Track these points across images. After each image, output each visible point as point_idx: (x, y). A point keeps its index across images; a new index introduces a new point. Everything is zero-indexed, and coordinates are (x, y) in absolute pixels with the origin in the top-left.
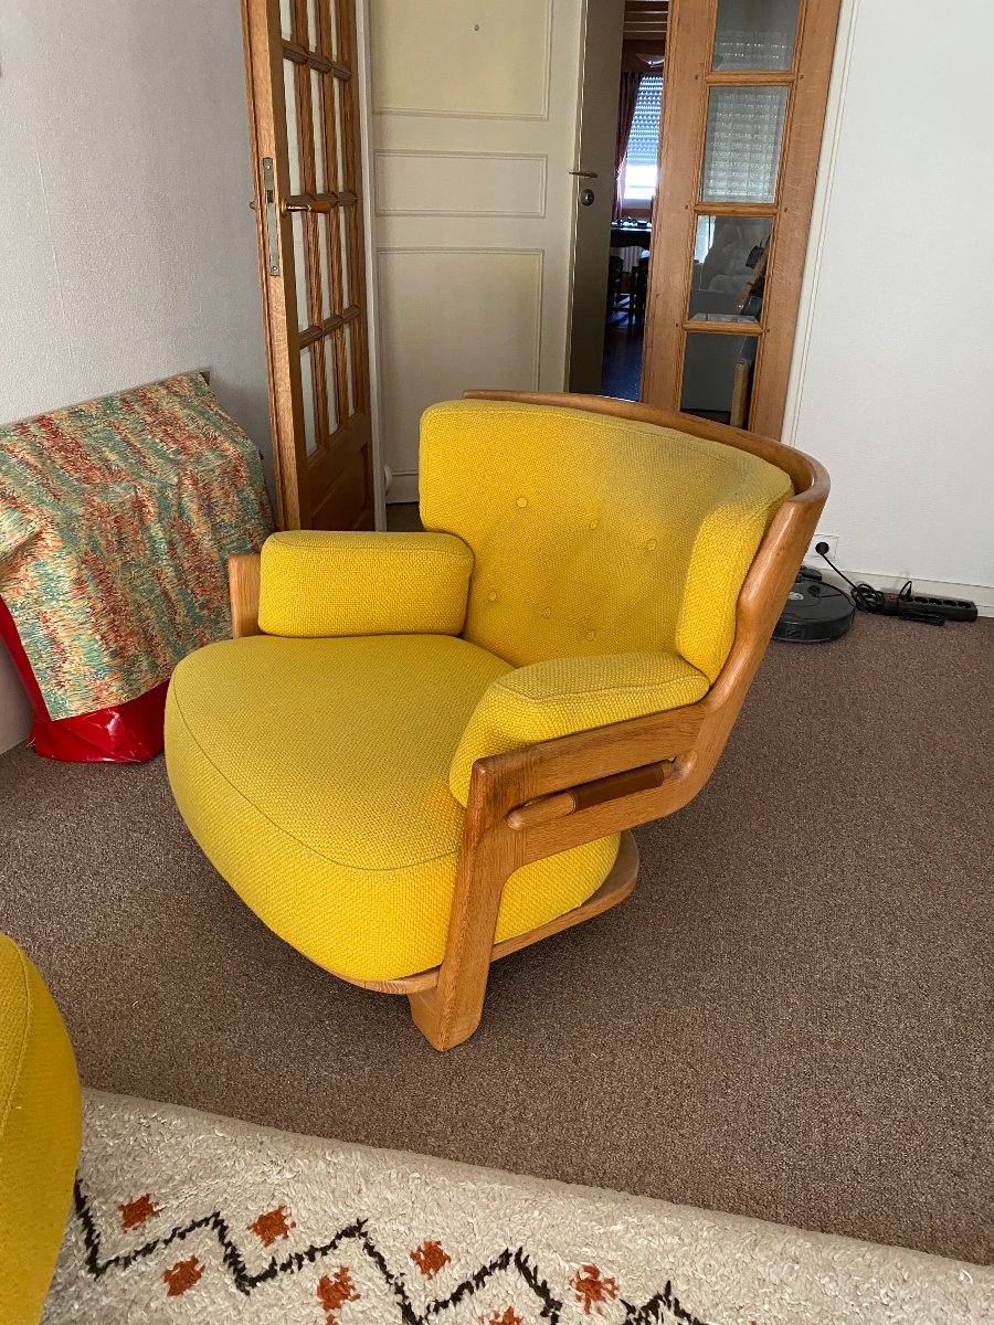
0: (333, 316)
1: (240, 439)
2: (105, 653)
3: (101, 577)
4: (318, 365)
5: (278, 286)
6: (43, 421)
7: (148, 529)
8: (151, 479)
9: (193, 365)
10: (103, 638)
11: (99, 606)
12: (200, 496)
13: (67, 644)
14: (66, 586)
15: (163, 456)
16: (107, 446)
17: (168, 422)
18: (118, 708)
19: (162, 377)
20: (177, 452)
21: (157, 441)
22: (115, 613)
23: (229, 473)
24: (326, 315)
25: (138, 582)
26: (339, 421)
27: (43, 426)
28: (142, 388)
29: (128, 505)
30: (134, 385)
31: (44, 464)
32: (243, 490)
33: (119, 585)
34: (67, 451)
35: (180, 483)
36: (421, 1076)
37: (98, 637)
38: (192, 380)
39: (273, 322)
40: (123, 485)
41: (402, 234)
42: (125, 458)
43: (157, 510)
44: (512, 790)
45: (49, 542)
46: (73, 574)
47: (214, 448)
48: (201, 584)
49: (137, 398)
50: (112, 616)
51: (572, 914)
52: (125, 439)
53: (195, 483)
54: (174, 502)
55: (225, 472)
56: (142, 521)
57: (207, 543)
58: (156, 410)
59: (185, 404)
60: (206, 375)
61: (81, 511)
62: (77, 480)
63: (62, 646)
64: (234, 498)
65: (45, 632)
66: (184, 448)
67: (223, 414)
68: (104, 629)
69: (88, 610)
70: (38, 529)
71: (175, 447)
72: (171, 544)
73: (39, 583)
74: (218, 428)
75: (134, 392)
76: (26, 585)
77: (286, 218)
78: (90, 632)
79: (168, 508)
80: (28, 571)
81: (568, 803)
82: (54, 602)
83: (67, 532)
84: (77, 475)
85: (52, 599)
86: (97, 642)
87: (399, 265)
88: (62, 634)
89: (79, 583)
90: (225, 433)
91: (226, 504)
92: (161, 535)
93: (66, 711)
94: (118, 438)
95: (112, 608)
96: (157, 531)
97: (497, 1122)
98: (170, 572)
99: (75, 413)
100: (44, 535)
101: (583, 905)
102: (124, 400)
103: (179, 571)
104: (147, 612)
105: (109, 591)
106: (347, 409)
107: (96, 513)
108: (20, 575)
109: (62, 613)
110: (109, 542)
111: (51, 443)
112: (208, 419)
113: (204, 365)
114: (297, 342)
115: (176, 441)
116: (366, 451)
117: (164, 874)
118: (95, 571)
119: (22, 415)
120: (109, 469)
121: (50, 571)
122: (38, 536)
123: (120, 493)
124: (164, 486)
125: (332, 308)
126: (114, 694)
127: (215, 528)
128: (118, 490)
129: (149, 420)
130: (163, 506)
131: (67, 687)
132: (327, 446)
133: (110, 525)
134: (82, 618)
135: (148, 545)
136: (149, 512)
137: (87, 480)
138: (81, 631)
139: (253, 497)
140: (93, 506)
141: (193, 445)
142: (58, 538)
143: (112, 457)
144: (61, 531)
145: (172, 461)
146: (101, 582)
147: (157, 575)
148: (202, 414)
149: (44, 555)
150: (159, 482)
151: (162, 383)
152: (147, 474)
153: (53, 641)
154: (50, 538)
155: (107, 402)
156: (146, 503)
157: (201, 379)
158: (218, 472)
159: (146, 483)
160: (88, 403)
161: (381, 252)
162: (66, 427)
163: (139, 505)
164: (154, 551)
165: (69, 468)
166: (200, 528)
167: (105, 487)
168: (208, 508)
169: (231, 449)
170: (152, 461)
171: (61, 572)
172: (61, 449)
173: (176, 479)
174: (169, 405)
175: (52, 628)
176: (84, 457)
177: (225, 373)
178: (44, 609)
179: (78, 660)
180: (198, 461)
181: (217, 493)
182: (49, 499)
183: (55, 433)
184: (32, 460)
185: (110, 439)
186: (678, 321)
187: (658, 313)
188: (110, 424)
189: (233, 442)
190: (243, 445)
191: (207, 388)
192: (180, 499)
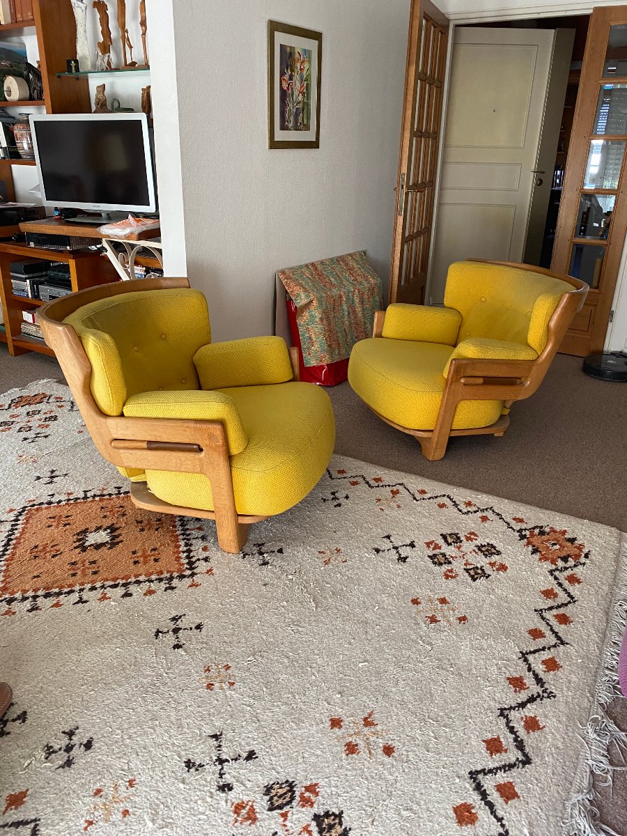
0: (418, 231)
1: (376, 277)
2: (326, 345)
3: (328, 319)
4: (410, 250)
5: (400, 219)
6: (313, 264)
7: (342, 306)
8: (344, 289)
9: (361, 249)
10: (326, 339)
11: (326, 329)
12: (360, 297)
13: (314, 340)
14: (318, 319)
15: (349, 281)
16: (331, 275)
17: (351, 269)
18: (328, 365)
19: (350, 252)
20: (353, 280)
21: (347, 276)
22: (330, 332)
23: (372, 289)
24: (415, 231)
25: (337, 323)
26: (414, 275)
27: (313, 266)
28: (343, 256)
29: (337, 296)
31: (313, 279)
32: (375, 297)
33: (332, 323)
34: (319, 275)
35: (354, 291)
37: (324, 339)
38: (360, 254)
39: (397, 232)
40: (336, 289)
41: (449, 197)
42: (336, 280)
43: (346, 300)
46: (320, 316)
47: (366, 280)
48: (356, 329)
49: (340, 260)
52: (337, 274)
53: (359, 292)
55: (369, 289)
56: (341, 303)
57: (360, 315)
58: (347, 264)
59: (357, 261)
60: (365, 253)
61: (324, 295)
63: (312, 341)
64: (371, 299)
65: (308, 335)
66: (356, 279)
67: (370, 268)
68: (327, 336)
69: (323, 329)
70: (312, 299)
71: (353, 278)
72: (349, 313)
73: (309, 318)
74: (368, 273)
75: (341, 257)
76: (305, 318)
77: (407, 194)
78: (322, 336)
79: (350, 299)
80: (306, 314)
83: (320, 302)
84: (322, 284)
85: (312, 324)
87: (447, 210)
88: (313, 336)
89: (321, 319)
90: (371, 275)
91: (368, 301)
92: (346, 309)
93: (310, 364)
94: (335, 273)
95: (330, 330)
96: (345, 307)
98: (347, 323)
99: (322, 263)
100: (314, 301)
102: (337, 260)
103: (350, 323)
104: (339, 334)
105: (329, 324)
106: (418, 271)
107: (328, 297)
108: (303, 314)
109: (314, 329)
111: (315, 272)
112: (365, 269)
113: (365, 249)
114: (405, 240)
115: (353, 276)
116: (423, 289)
118: (327, 317)
119: (307, 262)
120: (332, 283)
121: (313, 314)
122: (311, 302)
123: (335, 291)
124: (349, 292)
125: (418, 228)
126: (326, 361)
127: (363, 310)
129: (345, 268)
130: (348, 299)
131: (312, 355)
132: (409, 283)
133: (332, 302)
134: (320, 331)
135: (342, 311)
136: (343, 300)
137: (325, 286)
138: (320, 336)
139: (378, 299)
140: (327, 295)
141: (359, 279)
143: (333, 280)
145: (351, 283)
147: (343, 322)
148: (363, 267)
149: (312, 308)
150: (347, 290)
151: (349, 255)
152: (343, 287)
153: (310, 338)
155: (332, 259)
156: (343, 297)
157: (363, 254)
158: (367, 289)
160: (326, 259)
161: (440, 204)
162: (320, 267)
163: (341, 297)
164: (343, 314)
165: (320, 281)
166: (358, 309)
167: (330, 289)
168: (362, 302)
169: (372, 281)
170: (345, 282)
171: (316, 315)
174: (352, 263)
175: (310, 334)
176: (324, 278)
177: (371, 253)
178: (309, 327)
179: (317, 346)
180: (361, 284)
181: (366, 297)
182: (316, 290)
183: (316, 269)
185: (332, 273)
186: (569, 238)
187: (560, 235)
188: (332, 268)
189: (373, 278)
190: (377, 280)
191: (365, 258)
192: (353, 297)
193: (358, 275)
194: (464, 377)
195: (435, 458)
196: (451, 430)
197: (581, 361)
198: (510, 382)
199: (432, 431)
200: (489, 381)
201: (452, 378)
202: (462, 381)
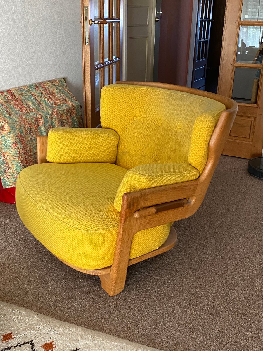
1: (74, 101)
2: (22, 167)
3: (23, 142)
4: (102, 77)
5: (87, 48)
6: (9, 91)
7: (40, 128)
8: (42, 112)
9: (61, 76)
10: (21, 162)
11: (21, 151)
12: (58, 119)
13: (10, 163)
14: (11, 144)
15: (48, 105)
16: (29, 100)
17: (50, 94)
19: (50, 79)
20: (52, 104)
21: (46, 100)
22: (26, 154)
27: (9, 92)
28: (43, 82)
29: (34, 120)
30: (41, 81)
31: (7, 104)
32: (74, 118)
33: (28, 146)
34: (15, 101)
35: (52, 114)
36: (106, 309)
37: (20, 162)
38: (60, 81)
39: (86, 60)
40: (33, 113)
42: (35, 105)
43: (44, 122)
44: (135, 204)
45: (6, 129)
46: (13, 140)
47: (65, 103)
49: (41, 85)
50: (25, 155)
51: (155, 252)
52: (35, 99)
53: (57, 114)
54: (49, 120)
55: (68, 111)
56: (38, 125)
58: (47, 90)
59: (57, 88)
60: (65, 80)
61: (17, 120)
62: (18, 110)
63: (8, 164)
64: (70, 120)
65: (3, 159)
66: (55, 103)
67: (69, 92)
68: (22, 159)
69: (18, 152)
70: (3, 125)
71: (52, 102)
73: (2, 142)
74: (67, 97)
75: (40, 83)
78: (17, 160)
79: (48, 121)
81: (153, 210)
82: (7, 149)
83: (12, 127)
84: (18, 109)
85: (6, 148)
86: (19, 163)
88: (8, 160)
89: (15, 143)
90: (69, 99)
91: (67, 122)
92: (44, 130)
93: (8, 186)
94: (33, 98)
95: (25, 152)
97: (129, 326)
99: (20, 89)
100: (5, 127)
101: (158, 249)
102: (36, 86)
105: (25, 147)
107: (23, 121)
109: (9, 153)
110: (26, 131)
111: (11, 98)
112: (64, 94)
113: (65, 76)
115: (52, 100)
117: (33, 239)
119: (2, 89)
120: (29, 108)
121: (6, 139)
122: (3, 127)
123: (32, 115)
124: (47, 115)
128: (31, 114)
129: (44, 93)
130: (46, 121)
131: (9, 178)
133: (27, 125)
134: (15, 155)
135: (39, 133)
136: (41, 123)
137: (21, 111)
138: (15, 159)
139: (77, 120)
140: (22, 119)
141: (58, 102)
142: (9, 128)
143: (31, 104)
144: (10, 126)
145: (50, 106)
146: (23, 143)
148: (62, 92)
149: (4, 133)
150: (45, 113)
151: (49, 81)
152: (41, 110)
153: (6, 162)
154: (7, 128)
155: (30, 86)
156: (40, 119)
157: (63, 80)
158: (65, 111)
159: (41, 113)
160: (24, 86)
162: (16, 94)
163: (37, 120)
165: (16, 106)
167: (27, 113)
168: (61, 123)
169: (71, 104)
170: (44, 106)
171: (9, 139)
172: (14, 100)
173: (51, 112)
174: (51, 88)
175: (5, 158)
176: (21, 103)
177: (72, 79)
178: (3, 151)
179: (13, 169)
180: (59, 107)
181: (65, 118)
182: (8, 115)
183: (12, 95)
184: (4, 103)
185: (30, 98)
186: (232, 63)
187: (225, 60)
188: (31, 93)
189: (72, 101)
190: (75, 103)
191: (64, 83)
192: (52, 118)
193: (57, 99)
194: (138, 211)
195: (117, 292)
196: (129, 260)
197: (246, 163)
198: (178, 204)
199: (110, 267)
200: (161, 208)
201: (126, 214)
202: (136, 215)
